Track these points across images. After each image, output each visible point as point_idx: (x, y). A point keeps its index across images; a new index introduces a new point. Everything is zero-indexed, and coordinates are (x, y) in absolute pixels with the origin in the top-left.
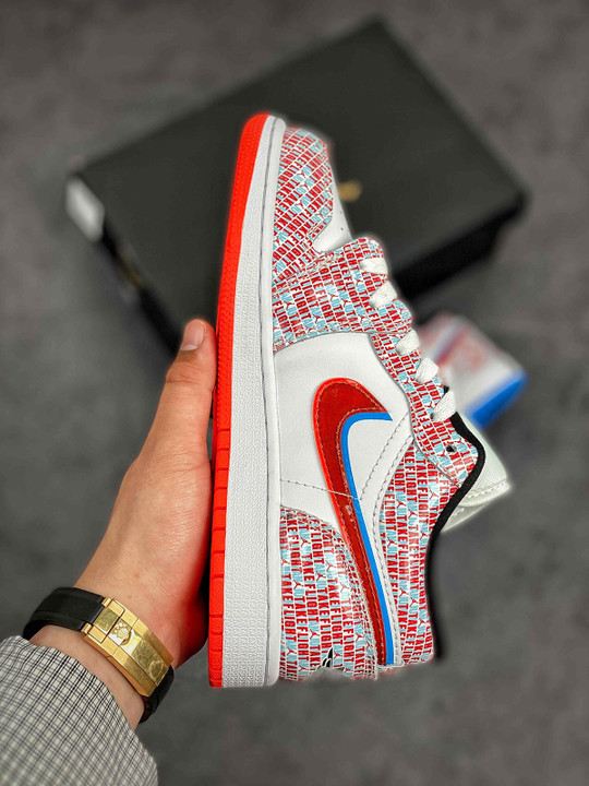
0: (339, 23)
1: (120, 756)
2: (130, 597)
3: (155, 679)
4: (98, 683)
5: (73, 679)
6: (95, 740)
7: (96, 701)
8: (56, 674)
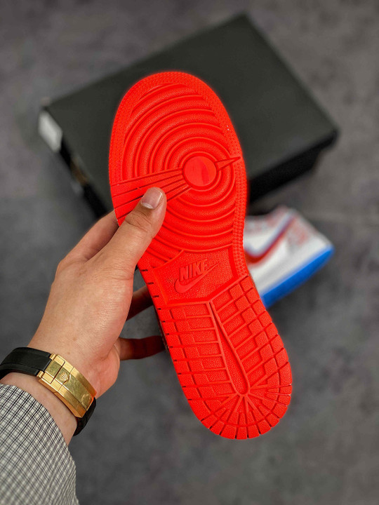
0: (218, 17)
1: (57, 459)
2: (69, 353)
3: (85, 407)
4: (43, 409)
5: (27, 406)
6: (40, 446)
7: (41, 422)
8: (15, 402)
